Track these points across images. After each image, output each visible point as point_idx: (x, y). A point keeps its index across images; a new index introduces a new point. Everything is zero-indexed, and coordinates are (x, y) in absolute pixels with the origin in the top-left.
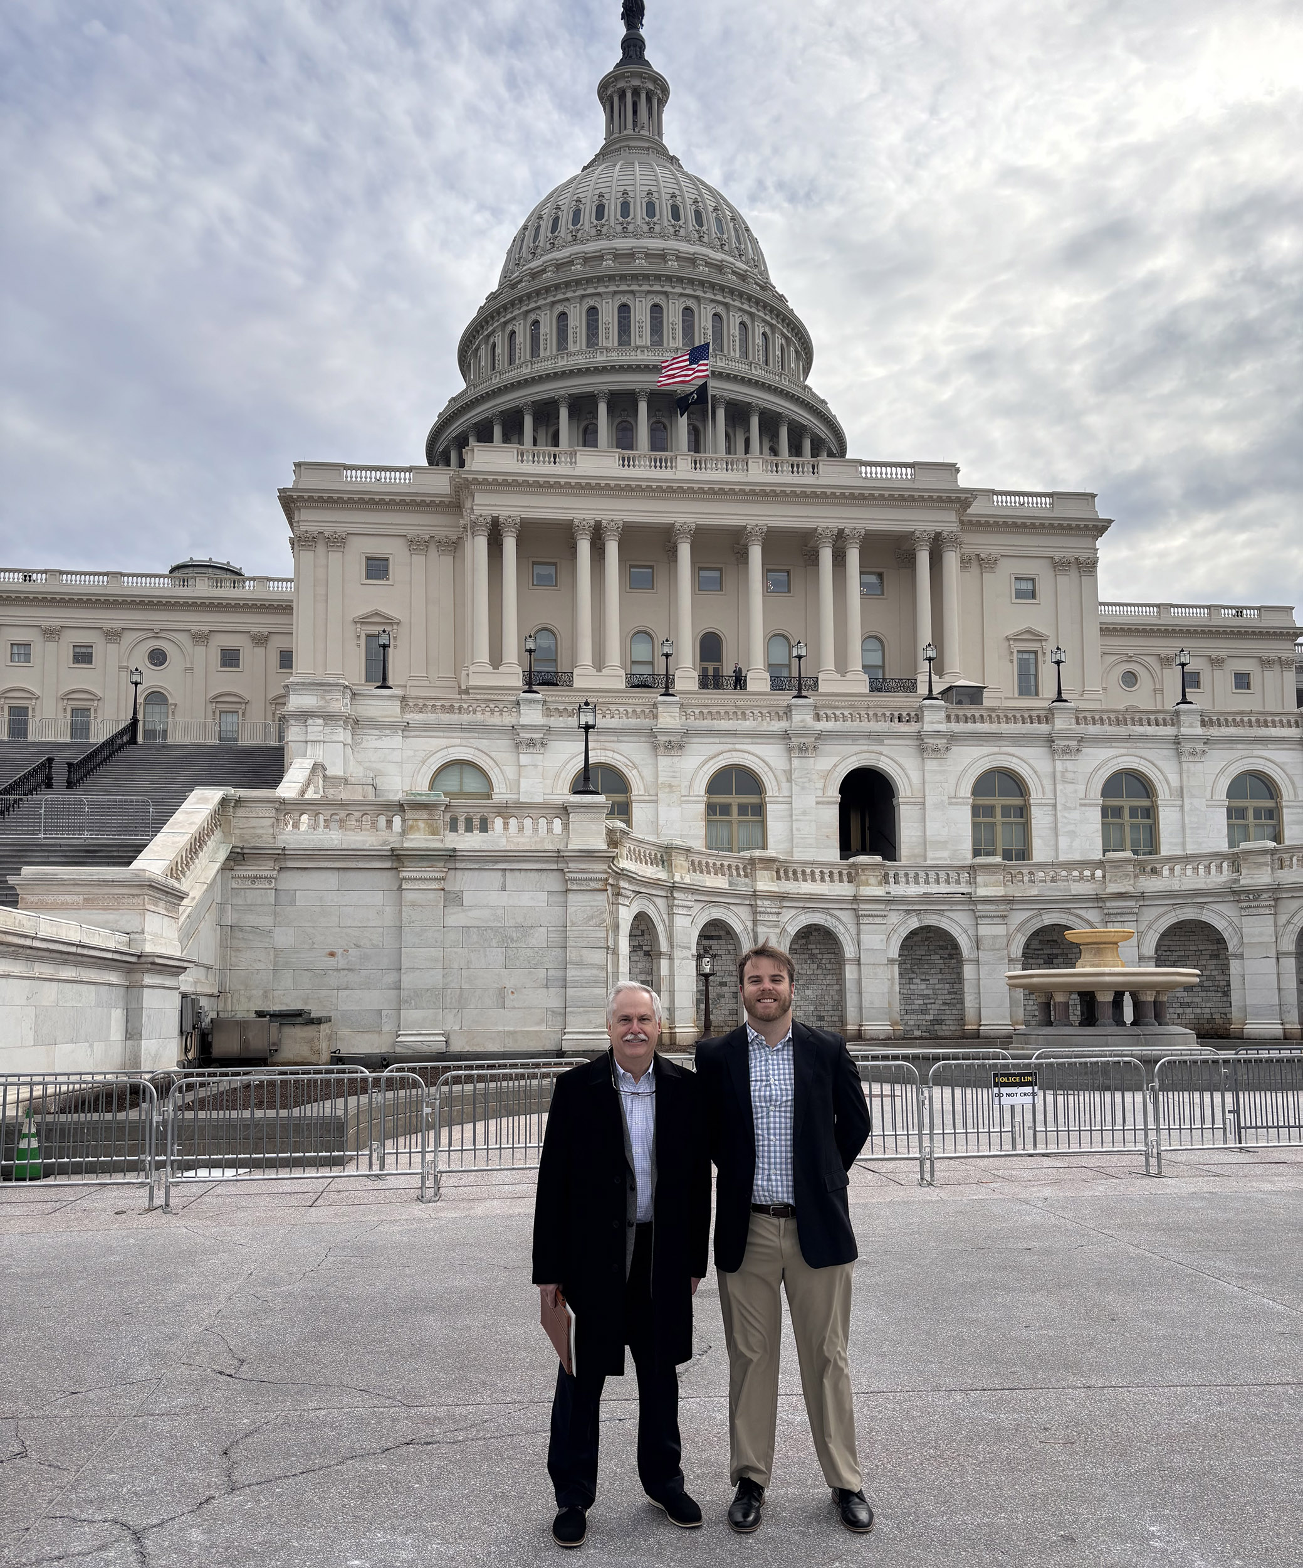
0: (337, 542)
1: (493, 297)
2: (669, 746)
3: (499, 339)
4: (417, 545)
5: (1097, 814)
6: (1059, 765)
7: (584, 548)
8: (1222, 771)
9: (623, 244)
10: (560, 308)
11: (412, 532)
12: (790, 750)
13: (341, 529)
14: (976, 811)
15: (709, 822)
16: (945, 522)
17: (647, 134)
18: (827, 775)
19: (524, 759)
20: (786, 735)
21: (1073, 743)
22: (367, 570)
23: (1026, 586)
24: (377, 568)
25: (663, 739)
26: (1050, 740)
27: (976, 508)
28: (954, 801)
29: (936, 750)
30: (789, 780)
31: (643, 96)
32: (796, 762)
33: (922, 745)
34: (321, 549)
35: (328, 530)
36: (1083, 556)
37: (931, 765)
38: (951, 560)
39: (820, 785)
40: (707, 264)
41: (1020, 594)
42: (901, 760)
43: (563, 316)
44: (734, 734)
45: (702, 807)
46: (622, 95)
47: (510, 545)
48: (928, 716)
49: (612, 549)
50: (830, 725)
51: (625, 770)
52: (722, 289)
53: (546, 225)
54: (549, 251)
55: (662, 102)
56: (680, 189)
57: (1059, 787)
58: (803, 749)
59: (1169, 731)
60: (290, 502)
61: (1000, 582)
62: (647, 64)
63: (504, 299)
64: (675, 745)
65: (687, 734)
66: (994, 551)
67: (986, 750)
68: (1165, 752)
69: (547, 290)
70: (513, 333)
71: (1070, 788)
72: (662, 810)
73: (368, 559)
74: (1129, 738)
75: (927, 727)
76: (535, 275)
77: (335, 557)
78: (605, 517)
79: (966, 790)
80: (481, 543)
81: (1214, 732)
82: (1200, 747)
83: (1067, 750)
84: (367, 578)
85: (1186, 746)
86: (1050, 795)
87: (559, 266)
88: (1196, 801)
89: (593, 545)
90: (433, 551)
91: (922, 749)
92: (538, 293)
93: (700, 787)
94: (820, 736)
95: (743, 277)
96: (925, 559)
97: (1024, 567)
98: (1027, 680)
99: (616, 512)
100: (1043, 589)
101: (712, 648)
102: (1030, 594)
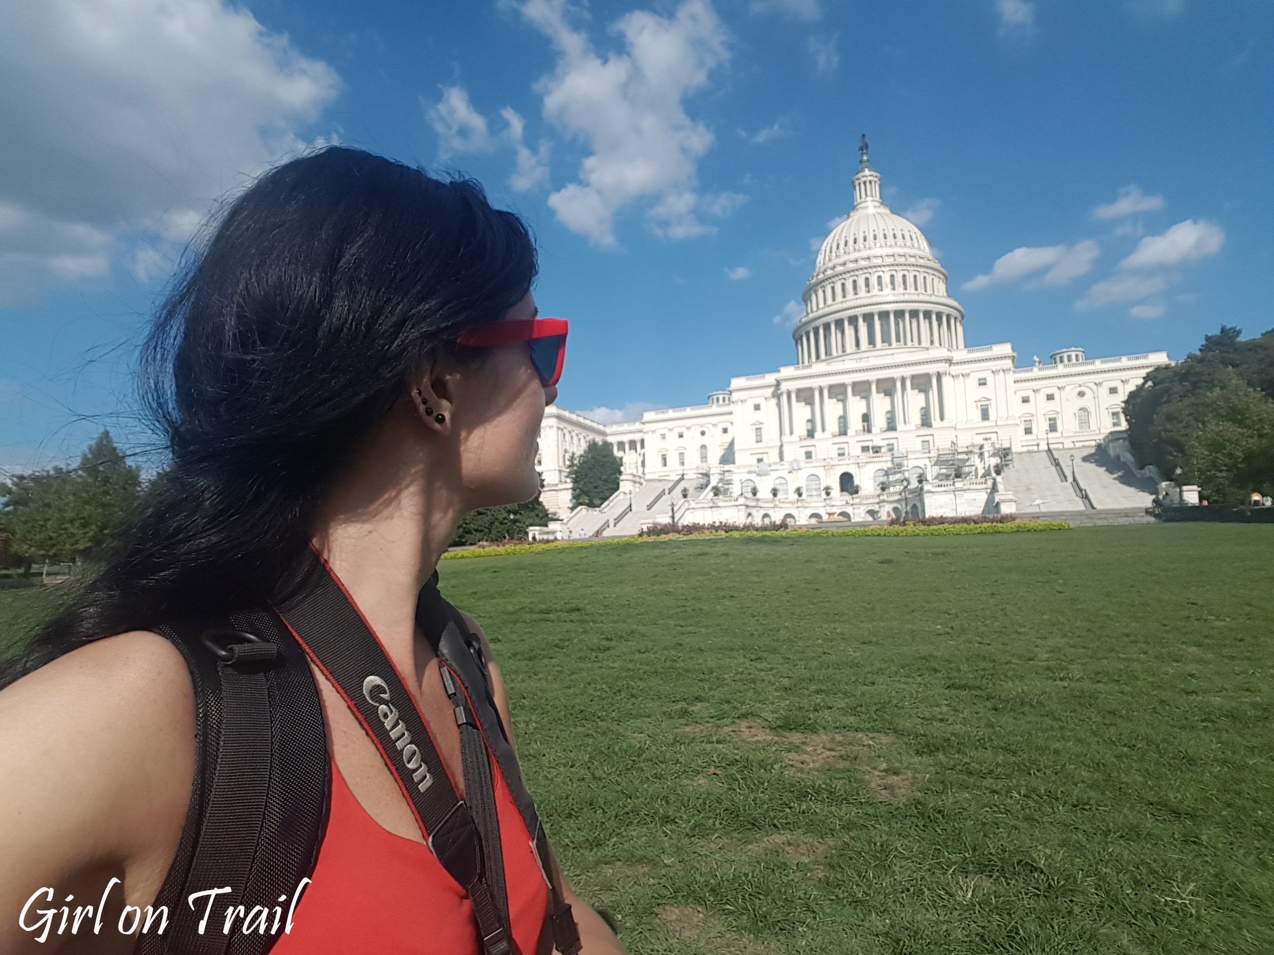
0: (745, 401)
4: (767, 399)
7: (817, 394)
11: (766, 395)
12: (825, 469)
14: (875, 479)
16: (942, 367)
18: (836, 474)
19: (762, 478)
20: (824, 466)
22: (754, 408)
23: (982, 381)
24: (757, 407)
28: (868, 478)
29: (863, 466)
30: (826, 477)
32: (828, 472)
34: (740, 404)
36: (1005, 368)
37: (862, 470)
38: (946, 379)
39: (834, 477)
41: (980, 384)
42: (855, 469)
44: (812, 467)
45: (805, 485)
47: (794, 396)
48: (860, 458)
49: (826, 393)
50: (836, 463)
51: (786, 478)
58: (829, 469)
61: (972, 382)
64: (797, 471)
65: (800, 468)
66: (968, 371)
67: (876, 465)
68: (927, 461)
73: (754, 405)
74: (916, 458)
75: (861, 461)
77: (744, 406)
78: (822, 384)
79: (871, 475)
84: (754, 411)
89: (819, 393)
90: (773, 399)
91: (859, 466)
93: (804, 480)
94: (834, 466)
96: (934, 381)
97: (981, 375)
98: (985, 416)
99: (826, 382)
100: (989, 382)
101: (866, 418)
102: (985, 384)
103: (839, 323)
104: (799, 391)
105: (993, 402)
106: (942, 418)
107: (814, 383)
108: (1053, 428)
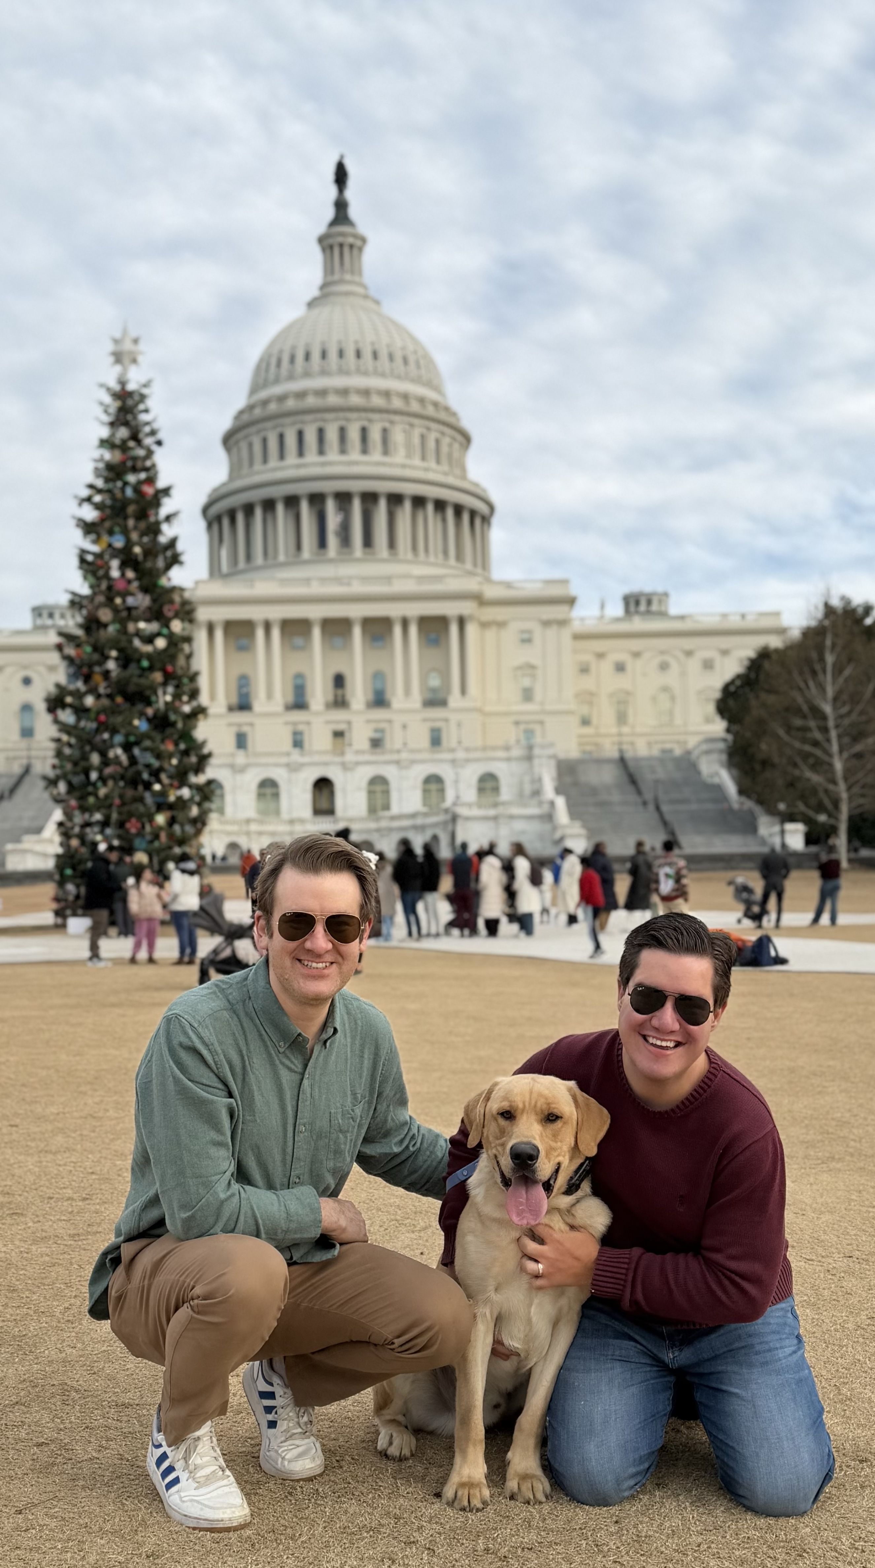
3: (244, 447)
5: (419, 792)
6: (402, 773)
7: (260, 632)
8: (475, 773)
9: (319, 383)
10: (279, 430)
12: (290, 770)
14: (369, 792)
15: (258, 801)
16: (466, 608)
17: (350, 277)
18: (307, 780)
20: (289, 765)
21: (409, 763)
23: (525, 636)
26: (399, 762)
27: (488, 594)
28: (359, 789)
29: (351, 768)
30: (289, 783)
31: (346, 247)
32: (292, 775)
33: (344, 768)
36: (560, 617)
37: (347, 774)
38: (471, 628)
39: (303, 784)
40: (378, 392)
41: (522, 641)
42: (336, 773)
43: (282, 436)
44: (267, 765)
45: (255, 795)
46: (332, 246)
47: (219, 633)
48: (347, 754)
49: (276, 633)
50: (308, 760)
52: (388, 410)
53: (272, 362)
54: (275, 384)
55: (361, 249)
56: (363, 332)
57: (401, 781)
58: (296, 770)
61: (510, 635)
62: (350, 222)
64: (242, 770)
65: (248, 766)
66: (506, 618)
67: (371, 768)
68: (448, 766)
70: (251, 444)
71: (406, 782)
72: (237, 796)
74: (433, 760)
75: (347, 759)
78: (270, 617)
79: (364, 785)
81: (471, 756)
82: (464, 762)
83: (406, 766)
85: (458, 762)
86: (398, 785)
87: (280, 398)
89: (265, 631)
93: (254, 787)
94: (303, 764)
96: (454, 628)
97: (524, 626)
99: (277, 613)
100: (537, 637)
101: (339, 681)
102: (529, 641)
103: (292, 501)
104: (230, 626)
105: (540, 675)
106: (462, 691)
107: (256, 613)
108: (622, 718)
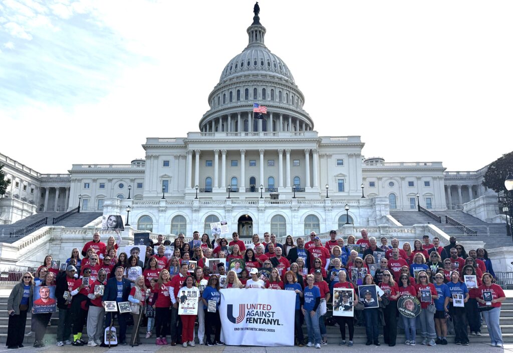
0: (157, 157)
1: (215, 87)
2: (196, 211)
3: (216, 99)
4: (177, 157)
5: (303, 226)
6: (293, 214)
7: (217, 157)
8: (337, 215)
9: (247, 73)
10: (230, 90)
11: (175, 154)
12: (226, 211)
13: (157, 154)
14: (272, 225)
15: (205, 229)
16: (314, 146)
17: (259, 42)
18: (235, 217)
19: (160, 214)
20: (224, 207)
21: (297, 208)
22: (164, 164)
23: (340, 162)
24: (166, 164)
25: (194, 209)
26: (291, 208)
27: (324, 142)
28: (266, 223)
29: (262, 210)
30: (225, 218)
31: (258, 32)
32: (227, 214)
33: (259, 210)
34: (152, 159)
35: (154, 154)
36: (356, 153)
37: (261, 214)
38: (316, 156)
39: (233, 219)
40: (270, 76)
41: (338, 164)
42: (254, 213)
43: (231, 93)
44: (212, 207)
45: (203, 225)
46: (253, 32)
47: (197, 157)
48: (260, 202)
49: (224, 157)
50: (236, 205)
51: (185, 217)
52: (273, 82)
53: (229, 68)
54: (229, 75)
55: (263, 33)
56: (264, 57)
57: (293, 219)
58: (228, 211)
59: (322, 205)
60: (145, 147)
61: (333, 161)
62: (260, 24)
63: (217, 88)
64: (197, 210)
65: (200, 207)
66: (331, 153)
67: (275, 210)
68: (321, 210)
69: (227, 86)
70: (219, 97)
71: (296, 219)
72: (193, 226)
73: (164, 161)
74: (311, 207)
75: (260, 205)
76: (225, 82)
77: (156, 161)
78: (222, 149)
79: (269, 220)
80: (190, 157)
81: (334, 205)
82: (330, 208)
83: (295, 210)
84: (164, 166)
85: (327, 208)
86: (291, 221)
87: (230, 79)
88: (329, 223)
89: (219, 156)
90: (181, 158)
91: (258, 210)
92: (225, 86)
93: (203, 220)
94: (233, 207)
95: (281, 79)
96: (307, 156)
97: (340, 157)
98: (341, 187)
99: (225, 147)
100: (345, 162)
101: (253, 180)
102: (342, 164)
103: (234, 116)
104: (203, 154)
105: (347, 178)
106: (312, 185)
107: (216, 147)
